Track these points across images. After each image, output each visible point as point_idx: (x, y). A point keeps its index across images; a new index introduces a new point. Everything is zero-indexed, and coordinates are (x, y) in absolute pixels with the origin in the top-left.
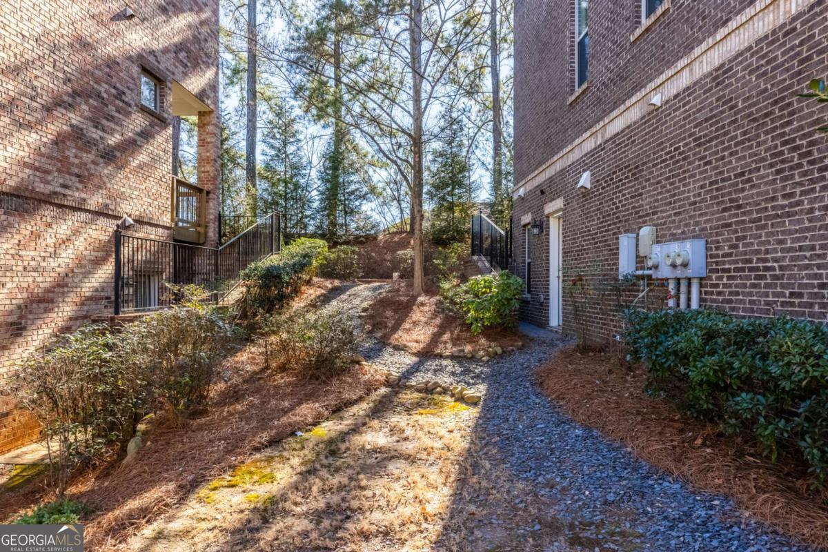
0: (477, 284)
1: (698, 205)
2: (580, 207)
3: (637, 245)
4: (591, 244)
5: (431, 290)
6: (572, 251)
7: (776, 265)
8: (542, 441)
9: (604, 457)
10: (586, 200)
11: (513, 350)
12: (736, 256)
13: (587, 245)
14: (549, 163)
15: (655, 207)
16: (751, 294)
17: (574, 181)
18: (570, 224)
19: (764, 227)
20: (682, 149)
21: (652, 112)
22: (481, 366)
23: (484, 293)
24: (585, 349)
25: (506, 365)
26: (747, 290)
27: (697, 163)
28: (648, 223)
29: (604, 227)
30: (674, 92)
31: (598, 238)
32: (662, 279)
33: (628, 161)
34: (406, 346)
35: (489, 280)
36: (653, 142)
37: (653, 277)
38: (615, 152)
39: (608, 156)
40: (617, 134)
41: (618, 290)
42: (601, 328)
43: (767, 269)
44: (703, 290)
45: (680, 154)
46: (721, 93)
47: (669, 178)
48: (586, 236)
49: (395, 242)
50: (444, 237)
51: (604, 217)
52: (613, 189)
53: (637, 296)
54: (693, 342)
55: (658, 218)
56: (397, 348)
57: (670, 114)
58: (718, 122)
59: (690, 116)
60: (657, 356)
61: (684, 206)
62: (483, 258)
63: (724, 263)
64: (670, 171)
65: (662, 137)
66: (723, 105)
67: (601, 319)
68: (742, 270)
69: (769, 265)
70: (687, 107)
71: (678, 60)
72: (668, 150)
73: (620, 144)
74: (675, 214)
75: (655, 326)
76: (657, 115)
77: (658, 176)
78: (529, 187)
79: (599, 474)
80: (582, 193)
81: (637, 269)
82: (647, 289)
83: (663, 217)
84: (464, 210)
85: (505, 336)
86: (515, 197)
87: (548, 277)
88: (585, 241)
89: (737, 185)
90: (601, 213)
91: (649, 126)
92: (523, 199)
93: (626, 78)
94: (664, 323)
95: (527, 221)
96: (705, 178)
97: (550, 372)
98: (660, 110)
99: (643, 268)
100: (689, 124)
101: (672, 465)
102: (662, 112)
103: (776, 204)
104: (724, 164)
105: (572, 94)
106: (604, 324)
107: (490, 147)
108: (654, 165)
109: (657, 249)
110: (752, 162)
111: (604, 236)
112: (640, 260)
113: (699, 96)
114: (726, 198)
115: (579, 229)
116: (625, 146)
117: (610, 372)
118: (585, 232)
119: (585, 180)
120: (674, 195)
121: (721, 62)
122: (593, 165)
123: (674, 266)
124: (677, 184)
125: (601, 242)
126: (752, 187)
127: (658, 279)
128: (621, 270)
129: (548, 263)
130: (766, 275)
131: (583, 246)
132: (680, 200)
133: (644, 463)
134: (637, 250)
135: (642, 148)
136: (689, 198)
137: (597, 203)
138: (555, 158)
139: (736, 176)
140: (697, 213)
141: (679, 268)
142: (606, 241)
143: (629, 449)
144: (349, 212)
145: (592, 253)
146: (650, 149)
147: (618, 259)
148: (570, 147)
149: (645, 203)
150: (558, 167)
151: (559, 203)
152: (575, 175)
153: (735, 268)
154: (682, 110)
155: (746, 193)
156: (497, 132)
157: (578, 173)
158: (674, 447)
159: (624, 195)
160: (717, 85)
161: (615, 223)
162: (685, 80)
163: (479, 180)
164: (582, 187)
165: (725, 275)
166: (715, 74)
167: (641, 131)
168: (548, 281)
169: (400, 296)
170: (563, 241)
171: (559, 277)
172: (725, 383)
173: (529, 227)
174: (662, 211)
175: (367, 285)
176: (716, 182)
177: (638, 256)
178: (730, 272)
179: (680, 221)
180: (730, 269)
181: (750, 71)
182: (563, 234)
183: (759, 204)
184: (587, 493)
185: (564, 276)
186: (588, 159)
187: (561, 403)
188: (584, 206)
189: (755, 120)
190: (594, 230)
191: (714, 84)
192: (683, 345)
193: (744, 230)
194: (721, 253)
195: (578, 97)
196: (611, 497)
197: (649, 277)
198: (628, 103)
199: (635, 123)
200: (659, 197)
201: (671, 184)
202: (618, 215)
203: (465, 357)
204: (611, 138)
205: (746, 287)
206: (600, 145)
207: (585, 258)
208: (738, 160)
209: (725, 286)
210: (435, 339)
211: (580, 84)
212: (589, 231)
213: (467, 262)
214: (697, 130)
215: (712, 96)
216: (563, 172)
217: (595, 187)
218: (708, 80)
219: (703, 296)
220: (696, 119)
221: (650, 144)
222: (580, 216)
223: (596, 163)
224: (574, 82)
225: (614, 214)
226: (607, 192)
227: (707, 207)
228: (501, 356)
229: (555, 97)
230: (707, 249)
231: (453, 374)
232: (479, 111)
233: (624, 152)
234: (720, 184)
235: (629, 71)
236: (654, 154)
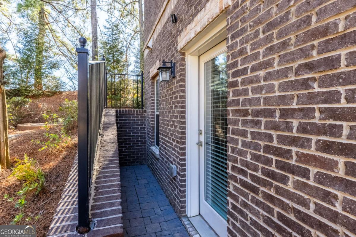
78: (157, 34)
86: (146, 55)
92: (152, 50)
95: (155, 71)
129: (184, 123)
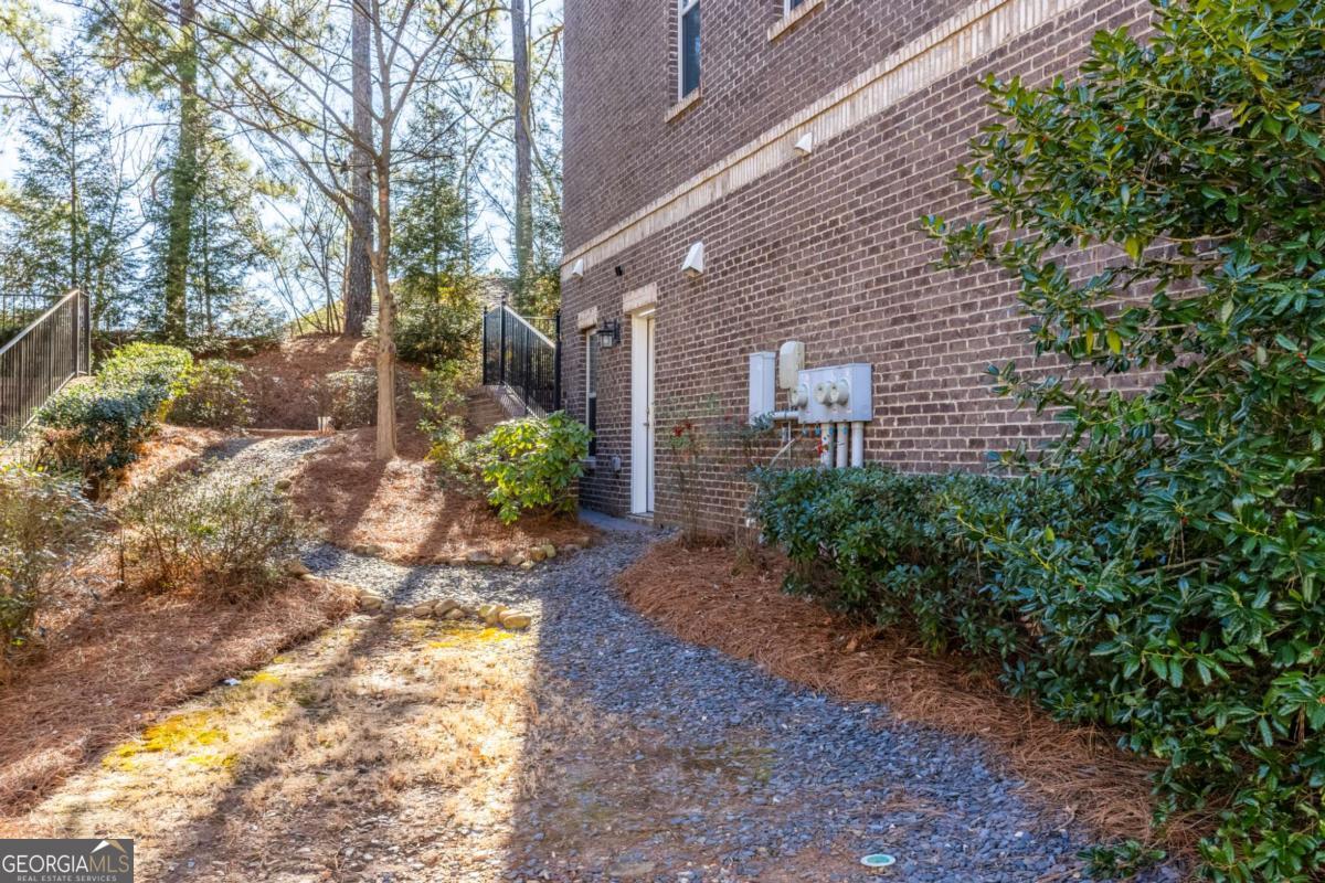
0: (510, 435)
1: (862, 311)
2: (685, 303)
3: (777, 371)
4: (704, 367)
6: (672, 379)
7: (955, 402)
8: (636, 669)
9: (726, 678)
10: (696, 292)
11: (574, 550)
12: (910, 389)
13: (697, 368)
14: (631, 220)
15: (803, 311)
16: (926, 444)
17: (675, 256)
18: (668, 331)
19: (941, 349)
20: (841, 224)
21: (799, 159)
22: (522, 576)
23: (521, 452)
24: (695, 542)
25: (564, 573)
26: (923, 438)
27: (860, 248)
28: (793, 336)
29: (726, 339)
30: (830, 134)
31: (715, 357)
32: (812, 425)
33: (764, 232)
34: (379, 549)
35: (531, 428)
36: (801, 207)
37: (800, 422)
38: (743, 215)
39: (733, 221)
40: (747, 187)
41: (748, 444)
42: (721, 510)
43: (945, 408)
44: (868, 439)
45: (838, 231)
46: (891, 150)
47: (822, 267)
48: (697, 353)
49: (318, 354)
50: (419, 346)
51: (725, 322)
52: (739, 276)
53: (776, 452)
54: (842, 505)
55: (808, 329)
56: (363, 553)
57: (824, 168)
58: (886, 191)
59: (850, 175)
60: (798, 529)
61: (843, 312)
62: (510, 390)
63: (894, 399)
64: (825, 256)
65: (814, 201)
66: (894, 167)
67: (720, 494)
68: (916, 409)
69: (947, 402)
70: (848, 161)
71: (835, 86)
72: (821, 223)
73: (750, 203)
74: (832, 324)
75: (797, 488)
76: (806, 166)
77: (807, 262)
78: (593, 259)
79: (720, 697)
80: (690, 278)
81: (777, 409)
82: (791, 441)
83: (815, 328)
84: (460, 294)
85: (557, 528)
86: (566, 275)
87: (629, 425)
88: (694, 361)
89: (911, 287)
90: (721, 315)
91: (795, 182)
92: (581, 279)
93: (761, 97)
94: (808, 484)
95: (590, 322)
96: (870, 273)
97: (639, 579)
98: (811, 158)
99: (785, 408)
100: (850, 187)
101: (816, 676)
102: (813, 162)
103: (955, 317)
104: (896, 255)
105: (672, 105)
106: (725, 502)
107: (509, 171)
108: (802, 245)
109: (805, 376)
110: (928, 255)
111: (726, 354)
112: (781, 395)
113: (863, 148)
114: (898, 305)
115: (683, 341)
116: (760, 208)
117: (735, 572)
118: (694, 346)
119: (695, 257)
120: (830, 295)
121: (891, 104)
122: (708, 232)
123: (828, 403)
124: (834, 278)
125: (720, 364)
126: (929, 291)
127: (807, 425)
128: (752, 410)
129: (630, 400)
130: (943, 417)
131: (690, 370)
132: (837, 303)
133: (780, 680)
134: (777, 379)
135: (784, 215)
136: (849, 300)
137: (715, 297)
138: (643, 212)
139: (910, 273)
140: (861, 324)
141: (836, 406)
142: (728, 362)
143: (760, 666)
144: (215, 289)
145: (706, 383)
146: (796, 218)
147: (747, 393)
148: (669, 197)
149: (788, 303)
150: (648, 228)
151: (649, 293)
152: (678, 247)
153: (908, 407)
154: (841, 164)
155: (922, 299)
156: (522, 139)
157: (684, 244)
158: (820, 656)
159: (757, 288)
160: (887, 136)
161: (743, 334)
162: (843, 120)
163: (486, 235)
164: (690, 268)
165: (897, 417)
166: (883, 120)
167: (783, 187)
168: (629, 431)
169: (351, 459)
170: (657, 361)
171: (647, 425)
172: (881, 557)
173: (594, 332)
174: (813, 318)
175: (274, 440)
176: (884, 280)
177: (778, 389)
178: (901, 413)
179: (838, 335)
180: (901, 408)
181: (926, 125)
182: (656, 347)
183: (935, 317)
184: (704, 718)
185: (658, 423)
186: (700, 220)
187: (662, 619)
188: (692, 301)
189: (931, 196)
190: (709, 343)
191: (882, 134)
192: (830, 510)
193: (919, 352)
194: (890, 384)
195: (683, 113)
196: (736, 719)
197: (794, 422)
198: (764, 139)
199: (774, 173)
200: (810, 296)
201: (826, 276)
202: (748, 320)
203: (491, 563)
204: (737, 192)
205: (920, 435)
206: (720, 201)
207: (694, 391)
208: (912, 249)
209: (897, 433)
210: (439, 533)
211: (686, 92)
212: (702, 344)
213: (476, 396)
214: (860, 198)
215: (879, 150)
216: (658, 238)
217: (712, 270)
218: (875, 126)
219: (868, 449)
220: (859, 181)
221: (795, 210)
222: (686, 318)
223: (713, 229)
224: (676, 84)
225: (741, 318)
226: (730, 280)
227: (874, 315)
228: (555, 560)
229: (642, 102)
230: (874, 379)
231: (476, 588)
232: (486, 93)
233: (757, 218)
234: (890, 284)
235: (765, 86)
236: (802, 227)
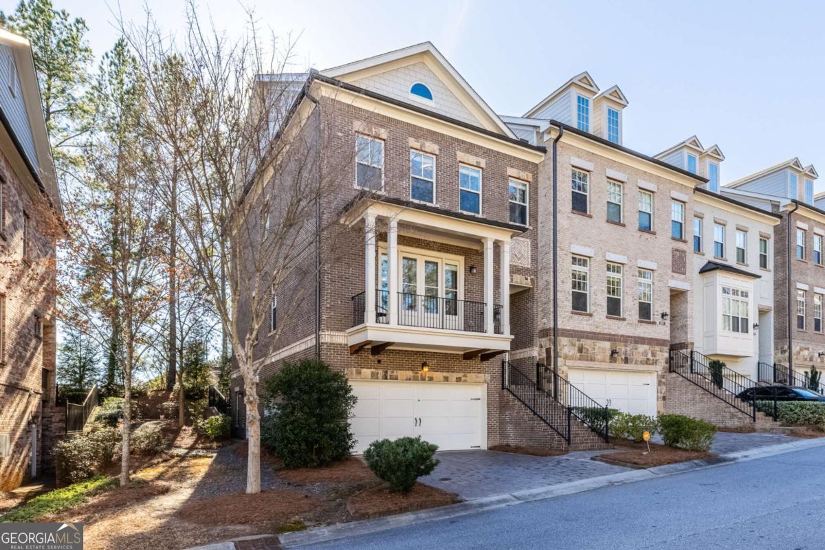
0: (212, 420)
5: (188, 423)
11: (228, 445)
22: (213, 449)
23: (215, 424)
34: (181, 446)
35: (217, 419)
49: (159, 397)
50: (191, 394)
56: (177, 447)
62: (215, 408)
76: (274, 365)
78: (238, 374)
84: (204, 378)
85: (224, 441)
86: (232, 377)
91: (272, 367)
92: (236, 379)
95: (237, 390)
169: (172, 427)
173: (238, 393)
203: (207, 448)
210: (196, 442)
213: (206, 410)
228: (222, 447)
231: (203, 452)
